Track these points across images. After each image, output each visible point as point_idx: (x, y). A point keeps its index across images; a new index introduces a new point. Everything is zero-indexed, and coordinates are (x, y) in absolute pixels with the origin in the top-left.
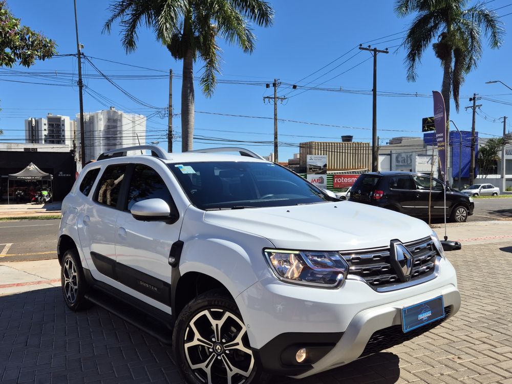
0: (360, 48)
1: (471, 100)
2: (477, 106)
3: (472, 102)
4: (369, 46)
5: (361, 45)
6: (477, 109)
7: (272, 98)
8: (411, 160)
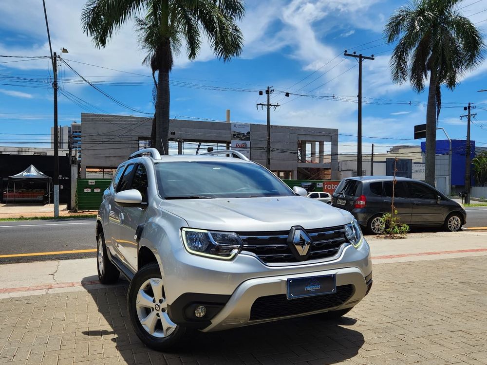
0: (345, 55)
1: (465, 109)
2: (471, 115)
3: (467, 111)
4: (355, 53)
5: (346, 51)
6: (472, 118)
7: (265, 105)
8: (407, 167)
